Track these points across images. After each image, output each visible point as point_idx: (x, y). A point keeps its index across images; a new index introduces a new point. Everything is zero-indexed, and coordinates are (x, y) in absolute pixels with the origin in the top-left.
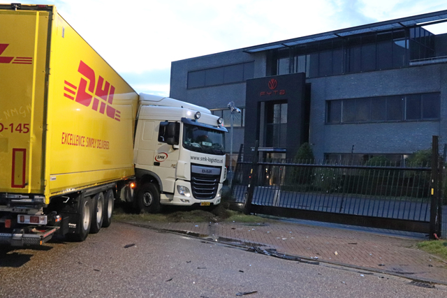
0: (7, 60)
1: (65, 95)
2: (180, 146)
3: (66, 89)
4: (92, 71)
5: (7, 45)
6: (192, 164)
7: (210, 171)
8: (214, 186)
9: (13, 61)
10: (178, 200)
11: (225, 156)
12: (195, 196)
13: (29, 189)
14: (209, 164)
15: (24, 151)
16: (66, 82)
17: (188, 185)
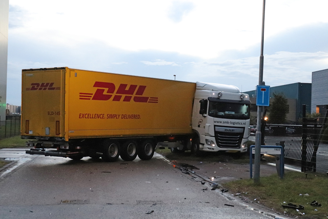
1: (80, 99)
2: (206, 115)
4: (112, 83)
5: (54, 83)
6: (215, 126)
7: (232, 130)
8: (238, 140)
10: (206, 148)
11: (249, 120)
12: (219, 146)
14: (232, 125)
15: (59, 121)
16: (80, 93)
17: (214, 139)
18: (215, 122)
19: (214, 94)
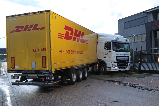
0: (38, 29)
1: (59, 37)
2: (112, 50)
3: (59, 35)
4: (72, 28)
5: (38, 24)
6: (117, 56)
7: (124, 58)
8: (126, 64)
9: (40, 29)
10: (112, 69)
11: (130, 52)
12: (119, 68)
13: (47, 68)
14: (124, 56)
15: (45, 57)
16: (59, 33)
17: (116, 64)
18: (116, 54)
19: (114, 38)
